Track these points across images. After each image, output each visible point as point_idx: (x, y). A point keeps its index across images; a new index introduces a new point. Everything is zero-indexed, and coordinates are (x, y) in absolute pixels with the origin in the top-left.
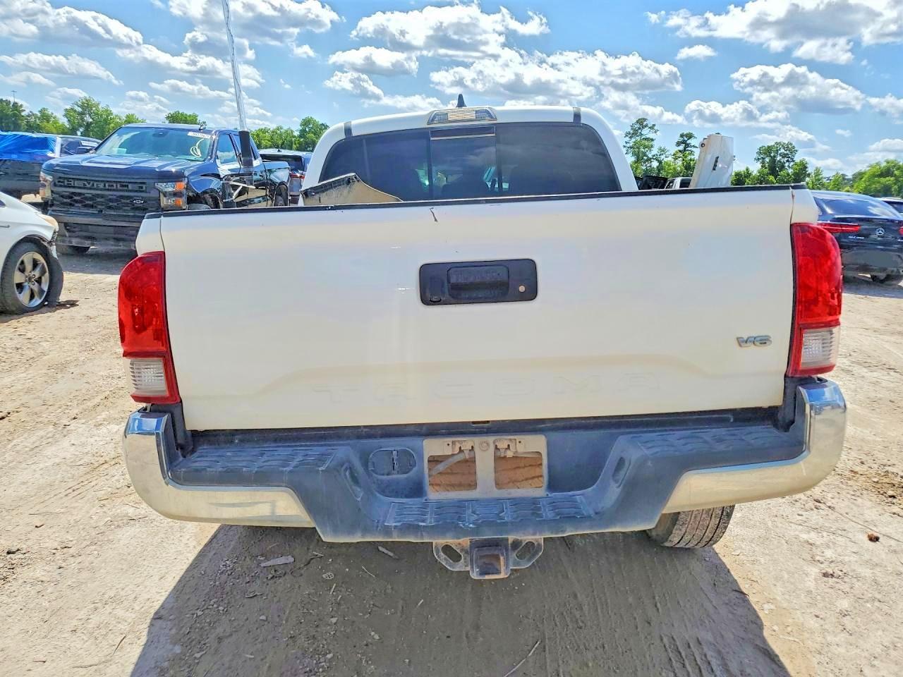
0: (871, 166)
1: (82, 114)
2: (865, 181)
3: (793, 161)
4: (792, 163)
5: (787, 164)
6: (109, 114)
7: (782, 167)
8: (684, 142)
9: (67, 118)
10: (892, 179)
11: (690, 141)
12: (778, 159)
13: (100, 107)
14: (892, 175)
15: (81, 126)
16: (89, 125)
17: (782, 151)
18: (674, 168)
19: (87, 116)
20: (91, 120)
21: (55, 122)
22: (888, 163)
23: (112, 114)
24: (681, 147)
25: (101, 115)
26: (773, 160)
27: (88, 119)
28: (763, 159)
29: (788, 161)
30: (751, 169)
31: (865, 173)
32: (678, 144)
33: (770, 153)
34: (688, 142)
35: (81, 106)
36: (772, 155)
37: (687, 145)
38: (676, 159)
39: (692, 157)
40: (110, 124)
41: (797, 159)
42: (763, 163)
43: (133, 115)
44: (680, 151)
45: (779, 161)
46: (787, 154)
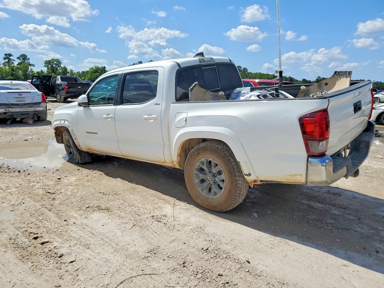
0: (90, 69)
2: (89, 75)
3: (61, 67)
4: (60, 68)
5: (58, 68)
7: (57, 69)
8: (7, 58)
10: (98, 73)
11: (11, 58)
12: (54, 66)
14: (98, 72)
17: (55, 62)
18: (6, 70)
22: (96, 67)
24: (7, 60)
26: (52, 67)
28: (48, 66)
29: (58, 67)
30: (43, 71)
31: (89, 71)
32: (5, 59)
33: (50, 63)
34: (10, 58)
36: (51, 64)
37: (9, 60)
38: (5, 66)
39: (14, 65)
41: (62, 66)
42: (48, 67)
44: (6, 62)
45: (55, 67)
46: (58, 64)
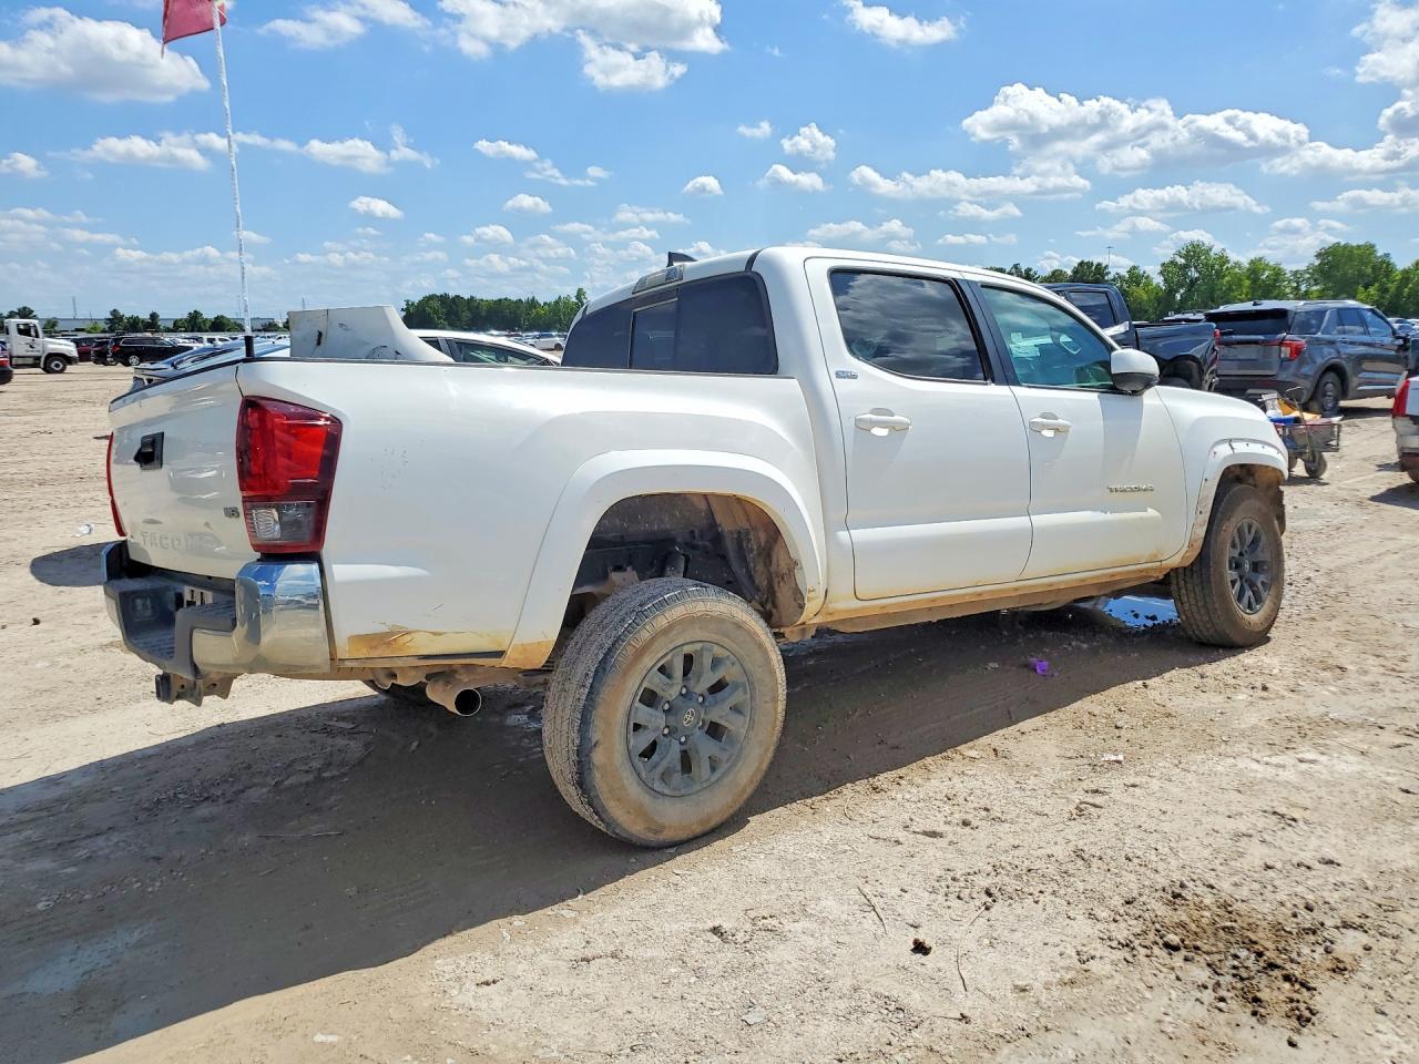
1: (1186, 267)
6: (1224, 263)
9: (1163, 276)
13: (1212, 254)
15: (1182, 286)
16: (1193, 282)
19: (1193, 269)
20: (1197, 275)
21: (1148, 284)
23: (1228, 262)
25: (1213, 266)
27: (1194, 274)
35: (1186, 257)
40: (1224, 276)
43: (1260, 259)
